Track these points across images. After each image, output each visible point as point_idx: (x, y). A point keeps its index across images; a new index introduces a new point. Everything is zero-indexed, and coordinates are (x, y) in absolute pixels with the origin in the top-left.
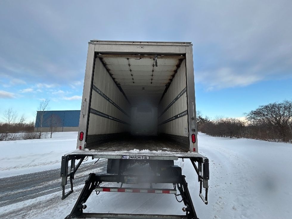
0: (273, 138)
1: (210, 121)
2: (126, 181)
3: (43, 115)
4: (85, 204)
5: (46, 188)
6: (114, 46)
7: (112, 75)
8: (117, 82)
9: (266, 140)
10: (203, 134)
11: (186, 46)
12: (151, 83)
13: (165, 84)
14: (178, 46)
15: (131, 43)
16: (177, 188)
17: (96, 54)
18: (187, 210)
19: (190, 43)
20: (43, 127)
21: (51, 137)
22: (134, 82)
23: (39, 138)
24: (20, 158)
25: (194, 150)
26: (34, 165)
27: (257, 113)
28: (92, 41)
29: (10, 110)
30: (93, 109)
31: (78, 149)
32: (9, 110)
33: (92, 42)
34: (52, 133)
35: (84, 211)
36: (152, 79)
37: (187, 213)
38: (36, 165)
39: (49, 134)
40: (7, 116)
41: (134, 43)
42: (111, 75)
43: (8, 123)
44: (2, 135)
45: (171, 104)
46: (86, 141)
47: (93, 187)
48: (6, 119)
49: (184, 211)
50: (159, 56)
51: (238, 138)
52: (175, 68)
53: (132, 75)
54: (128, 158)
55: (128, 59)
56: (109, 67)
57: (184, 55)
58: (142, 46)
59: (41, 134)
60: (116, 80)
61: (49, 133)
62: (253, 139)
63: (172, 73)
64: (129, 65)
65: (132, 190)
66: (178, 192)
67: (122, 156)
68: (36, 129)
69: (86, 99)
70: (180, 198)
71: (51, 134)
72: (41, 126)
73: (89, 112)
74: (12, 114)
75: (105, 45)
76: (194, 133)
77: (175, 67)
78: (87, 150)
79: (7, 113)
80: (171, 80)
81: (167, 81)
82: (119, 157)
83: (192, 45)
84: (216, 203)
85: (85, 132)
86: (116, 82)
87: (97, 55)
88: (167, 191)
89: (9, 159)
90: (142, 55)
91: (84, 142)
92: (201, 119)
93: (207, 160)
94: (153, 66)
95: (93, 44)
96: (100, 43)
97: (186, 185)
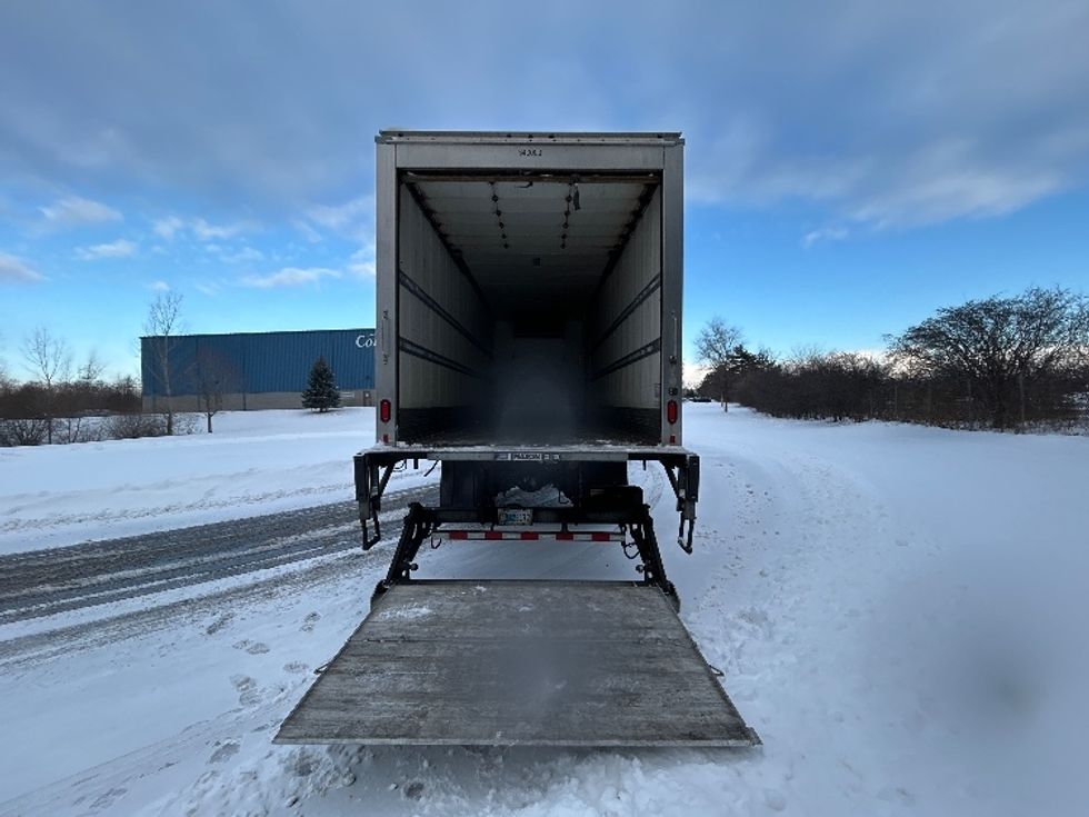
0: (964, 419)
1: (776, 364)
2: (503, 518)
3: (167, 351)
4: (413, 562)
5: (286, 549)
6: (451, 149)
7: (440, 225)
8: (452, 245)
9: (944, 427)
10: (746, 409)
11: (664, 146)
12: (563, 246)
13: (607, 251)
14: (639, 145)
15: (503, 140)
16: (628, 532)
17: (401, 173)
18: (646, 569)
19: (678, 135)
20: (173, 395)
21: (210, 431)
22: (506, 246)
23: (170, 433)
24: (167, 485)
25: (673, 441)
26: (220, 502)
27: (926, 335)
28: (383, 133)
29: (42, 335)
30: (403, 339)
31: (381, 443)
32: (38, 334)
33: (384, 137)
34: (210, 416)
35: (413, 575)
36: (564, 237)
37: (646, 576)
38: (225, 504)
39: (202, 419)
40: (36, 355)
41: (509, 140)
42: (436, 226)
43: (45, 382)
44: (34, 426)
45: (631, 309)
46: (398, 422)
47: (423, 535)
48: (33, 366)
49: (640, 571)
50: (584, 179)
51: (859, 420)
52: (635, 205)
53: (501, 225)
54: (509, 459)
55: (492, 183)
56: (432, 204)
57: (659, 173)
58: (533, 148)
59: (174, 419)
60: (451, 240)
61: (202, 414)
62: (903, 421)
63: (627, 219)
64: (495, 198)
65: (519, 536)
66: (629, 539)
67: (497, 454)
68: (147, 403)
69: (386, 312)
70: (634, 550)
71: (207, 420)
72: (169, 391)
73: (398, 348)
74: (50, 350)
75: (426, 147)
76: (675, 399)
77: (636, 202)
78: (402, 444)
79: (31, 347)
80: (631, 227)
81: (612, 242)
82: (489, 458)
83: (683, 142)
84: (725, 567)
85: (393, 401)
86: (448, 246)
87: (404, 177)
88: (604, 537)
89: (137, 489)
90: (535, 175)
91: (392, 427)
92: (745, 356)
93: (696, 459)
94: (569, 201)
95: (388, 143)
96: (412, 139)
97: (648, 523)
